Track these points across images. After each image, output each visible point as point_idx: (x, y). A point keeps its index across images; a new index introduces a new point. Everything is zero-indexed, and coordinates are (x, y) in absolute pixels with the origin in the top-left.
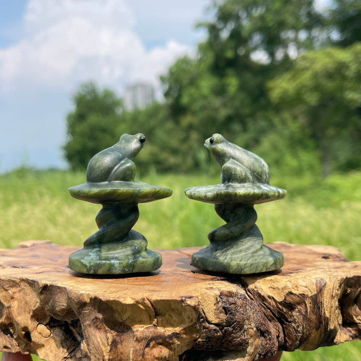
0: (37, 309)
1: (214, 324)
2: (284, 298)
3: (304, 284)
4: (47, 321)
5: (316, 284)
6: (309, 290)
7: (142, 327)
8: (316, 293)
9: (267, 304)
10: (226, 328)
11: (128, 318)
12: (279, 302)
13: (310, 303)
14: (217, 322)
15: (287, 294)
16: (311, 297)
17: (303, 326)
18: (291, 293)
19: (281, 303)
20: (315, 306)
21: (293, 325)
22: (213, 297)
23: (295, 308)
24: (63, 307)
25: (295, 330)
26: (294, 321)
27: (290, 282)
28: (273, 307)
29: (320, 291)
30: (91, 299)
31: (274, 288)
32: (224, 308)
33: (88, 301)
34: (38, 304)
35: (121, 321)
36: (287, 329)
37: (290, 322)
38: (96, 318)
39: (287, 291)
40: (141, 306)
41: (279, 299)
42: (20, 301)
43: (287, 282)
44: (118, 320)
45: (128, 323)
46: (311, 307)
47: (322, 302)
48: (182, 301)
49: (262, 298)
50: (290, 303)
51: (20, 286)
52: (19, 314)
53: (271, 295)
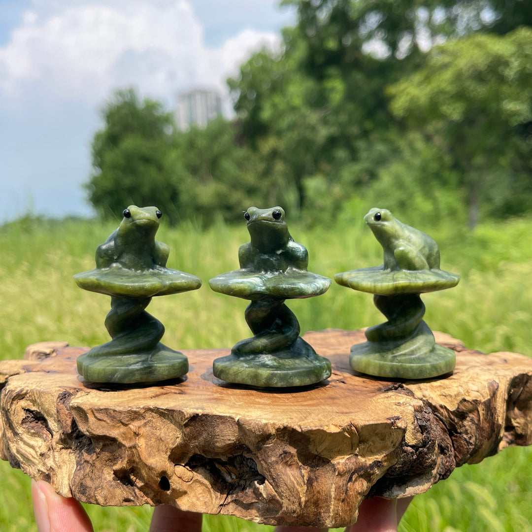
0: (177, 447)
1: (410, 446)
2: (457, 407)
3: (475, 388)
4: (187, 461)
5: (489, 387)
6: (482, 394)
7: (342, 458)
8: (489, 397)
9: (439, 415)
10: (421, 449)
11: (325, 449)
12: (451, 412)
13: (483, 410)
14: (414, 444)
15: (461, 402)
16: (485, 403)
17: (476, 436)
18: (464, 400)
19: (453, 413)
20: (488, 412)
21: (465, 436)
22: (411, 414)
23: (467, 417)
24: (230, 442)
25: (467, 442)
26: (466, 432)
27: (461, 386)
28: (446, 417)
29: (494, 394)
30: (278, 430)
31: (445, 396)
32: (420, 426)
33: (273, 431)
34: (179, 441)
35: (316, 453)
36: (457, 442)
37: (460, 433)
38: (285, 452)
39: (460, 398)
40: (347, 434)
41: (452, 408)
42: (148, 438)
43: (457, 387)
44: (312, 452)
45: (325, 455)
46: (483, 414)
47: (495, 408)
48: (392, 424)
49: (434, 409)
50: (463, 412)
51: (144, 418)
52: (150, 455)
53: (443, 404)
